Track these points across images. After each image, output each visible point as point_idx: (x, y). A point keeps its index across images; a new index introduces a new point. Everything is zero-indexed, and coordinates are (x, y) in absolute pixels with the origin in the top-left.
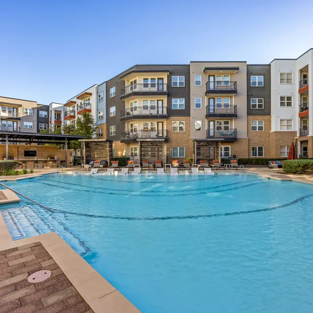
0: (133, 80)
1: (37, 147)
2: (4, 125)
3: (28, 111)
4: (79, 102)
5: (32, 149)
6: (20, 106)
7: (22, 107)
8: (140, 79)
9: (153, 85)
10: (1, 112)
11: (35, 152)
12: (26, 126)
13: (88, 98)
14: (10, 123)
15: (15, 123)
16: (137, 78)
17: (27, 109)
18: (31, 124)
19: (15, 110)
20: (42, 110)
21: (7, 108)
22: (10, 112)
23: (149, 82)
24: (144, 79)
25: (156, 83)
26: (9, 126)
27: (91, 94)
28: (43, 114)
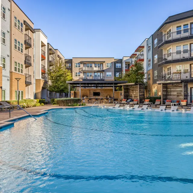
0: (168, 30)
1: (100, 90)
2: (96, 76)
3: (109, 65)
4: (138, 53)
5: (97, 91)
6: (104, 62)
7: (105, 63)
8: (173, 28)
9: (186, 31)
10: (94, 68)
11: (99, 93)
12: (108, 75)
13: (142, 51)
14: (99, 74)
15: (102, 74)
16: (171, 28)
17: (108, 64)
18: (110, 73)
19: (102, 65)
20: (117, 63)
21: (97, 65)
22: (99, 67)
23: (182, 28)
24: (177, 27)
25: (189, 27)
26: (99, 76)
27: (143, 47)
28: (118, 65)
